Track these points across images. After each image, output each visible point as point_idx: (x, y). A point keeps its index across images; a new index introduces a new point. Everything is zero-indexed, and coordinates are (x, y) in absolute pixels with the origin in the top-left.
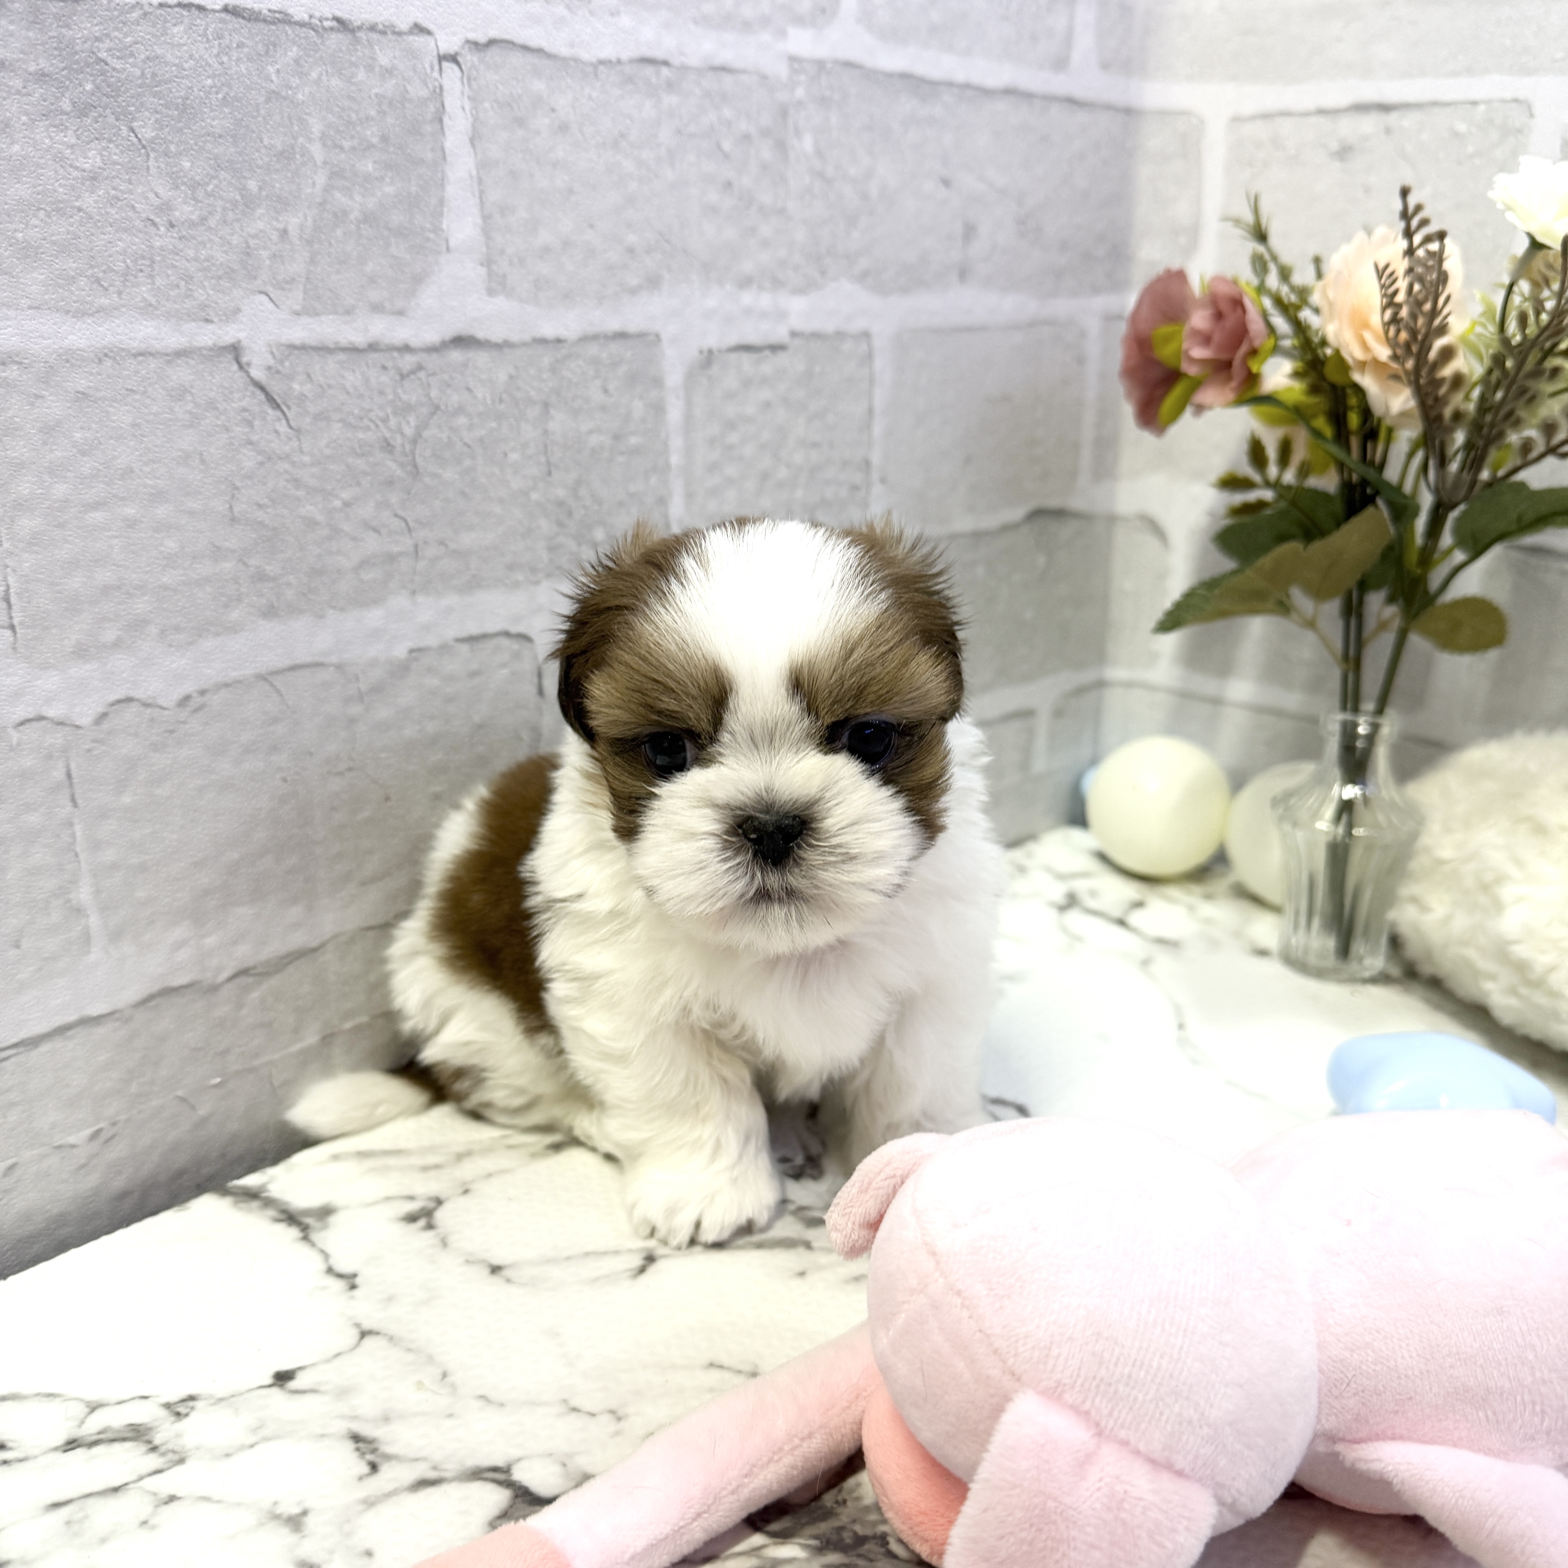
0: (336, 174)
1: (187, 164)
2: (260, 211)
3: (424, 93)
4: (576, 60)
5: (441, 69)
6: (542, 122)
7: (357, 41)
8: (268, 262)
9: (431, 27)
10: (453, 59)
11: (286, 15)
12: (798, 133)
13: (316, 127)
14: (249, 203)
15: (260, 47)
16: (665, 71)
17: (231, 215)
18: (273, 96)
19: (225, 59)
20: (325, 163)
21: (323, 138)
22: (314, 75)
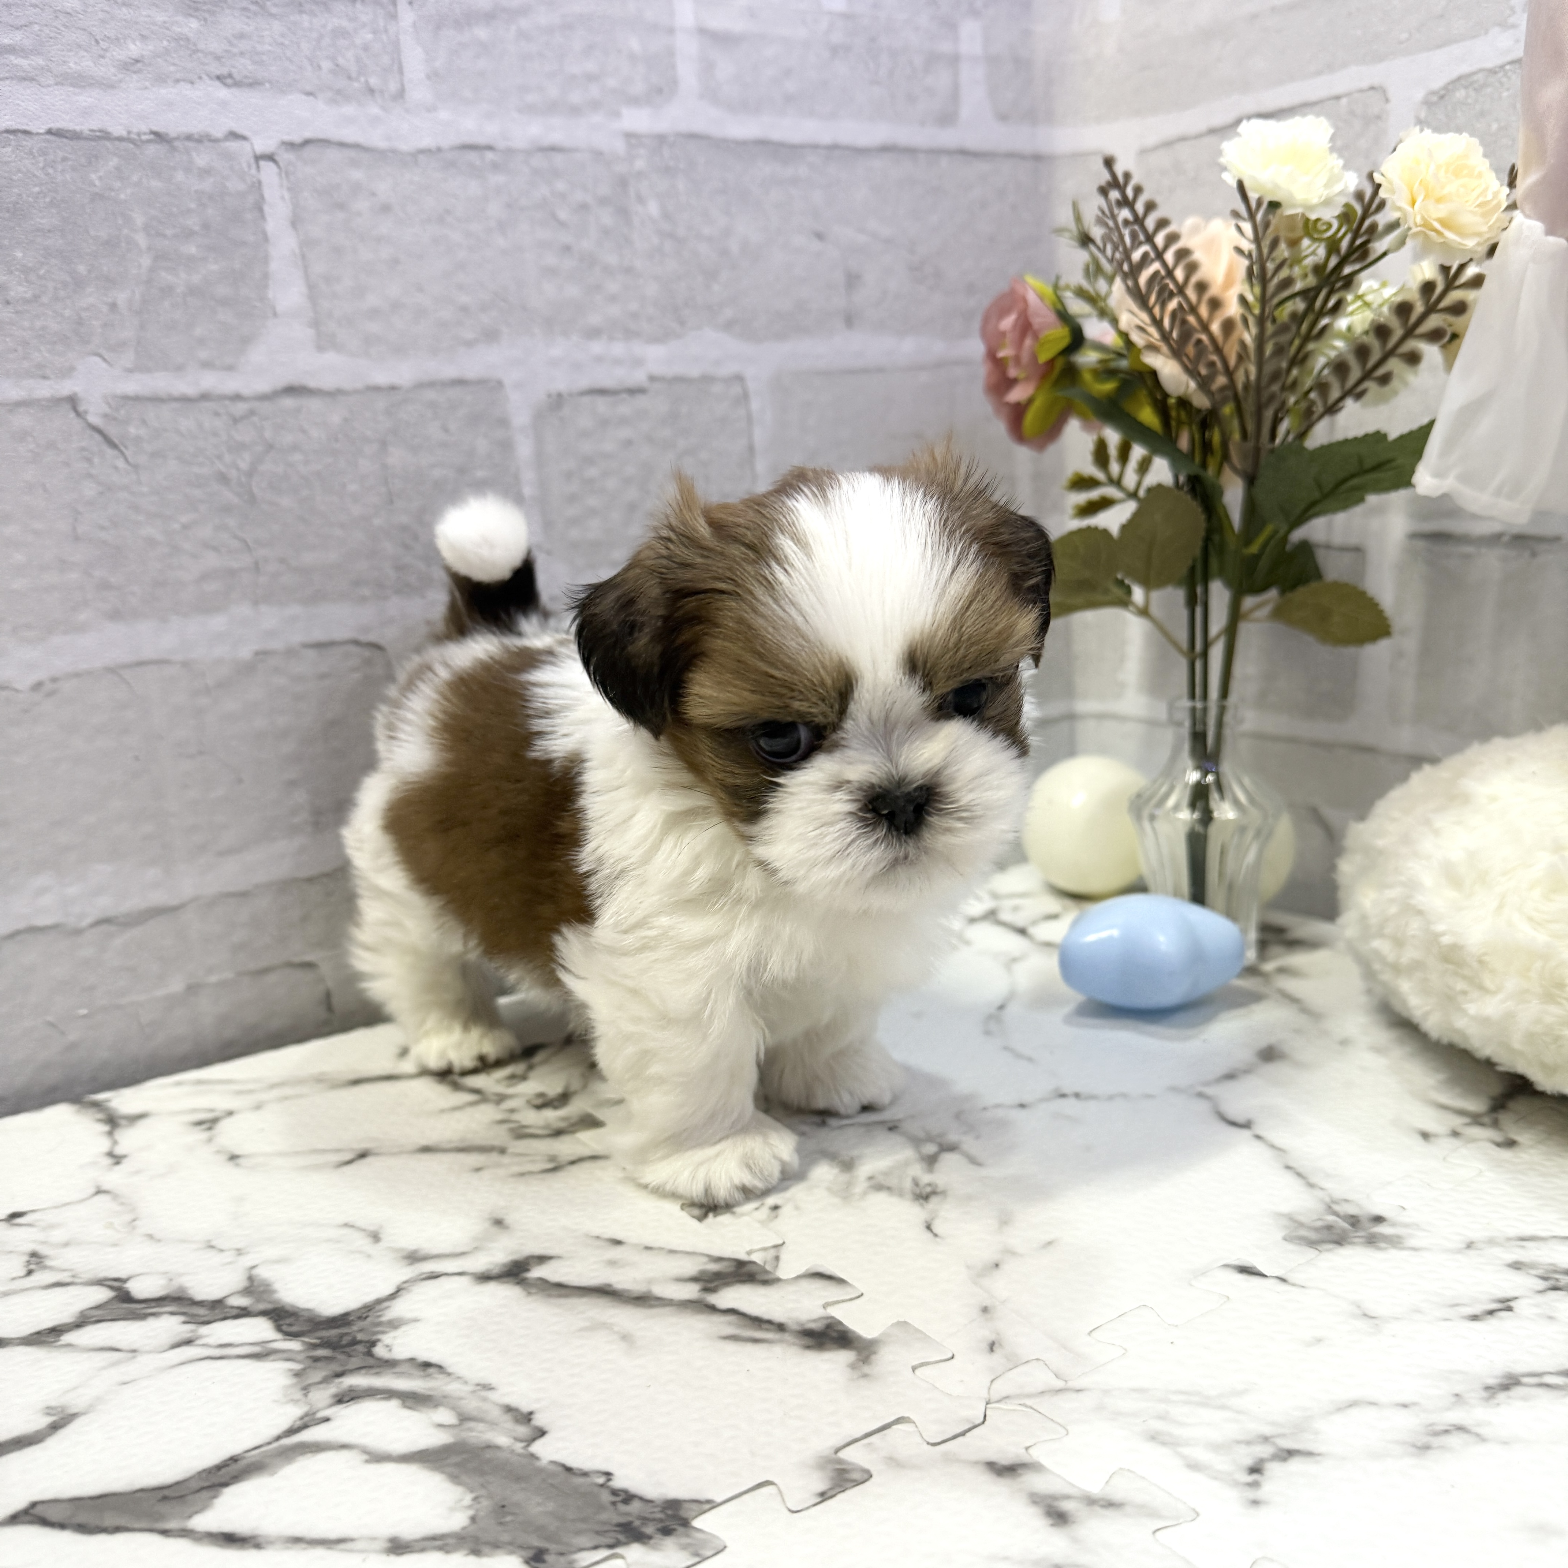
0: (160, 257)
1: (19, 254)
2: (89, 290)
3: (242, 187)
4: (394, 151)
5: (258, 167)
6: (362, 205)
7: (174, 149)
8: (99, 330)
9: (246, 133)
10: (270, 158)
11: (108, 133)
12: (641, 200)
13: (139, 219)
14: (79, 284)
15: (83, 161)
16: (489, 155)
17: (62, 293)
18: (97, 197)
19: (51, 171)
20: (149, 248)
21: (146, 228)
22: (135, 178)
